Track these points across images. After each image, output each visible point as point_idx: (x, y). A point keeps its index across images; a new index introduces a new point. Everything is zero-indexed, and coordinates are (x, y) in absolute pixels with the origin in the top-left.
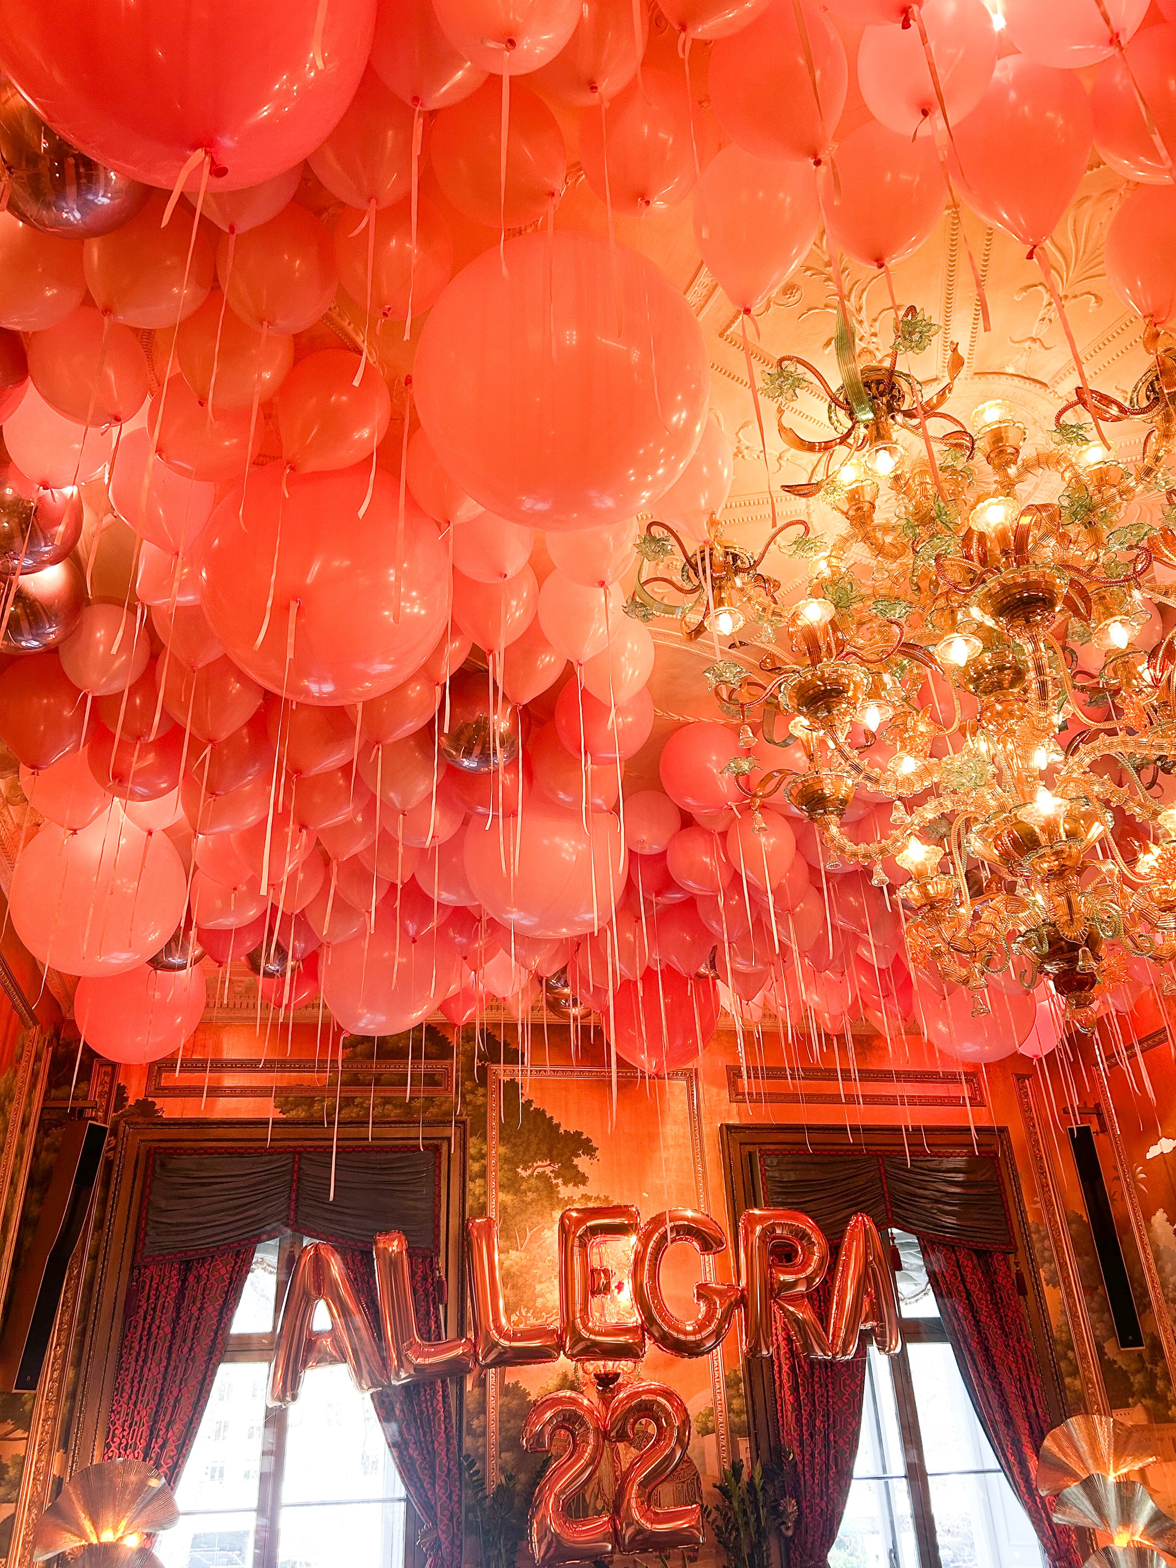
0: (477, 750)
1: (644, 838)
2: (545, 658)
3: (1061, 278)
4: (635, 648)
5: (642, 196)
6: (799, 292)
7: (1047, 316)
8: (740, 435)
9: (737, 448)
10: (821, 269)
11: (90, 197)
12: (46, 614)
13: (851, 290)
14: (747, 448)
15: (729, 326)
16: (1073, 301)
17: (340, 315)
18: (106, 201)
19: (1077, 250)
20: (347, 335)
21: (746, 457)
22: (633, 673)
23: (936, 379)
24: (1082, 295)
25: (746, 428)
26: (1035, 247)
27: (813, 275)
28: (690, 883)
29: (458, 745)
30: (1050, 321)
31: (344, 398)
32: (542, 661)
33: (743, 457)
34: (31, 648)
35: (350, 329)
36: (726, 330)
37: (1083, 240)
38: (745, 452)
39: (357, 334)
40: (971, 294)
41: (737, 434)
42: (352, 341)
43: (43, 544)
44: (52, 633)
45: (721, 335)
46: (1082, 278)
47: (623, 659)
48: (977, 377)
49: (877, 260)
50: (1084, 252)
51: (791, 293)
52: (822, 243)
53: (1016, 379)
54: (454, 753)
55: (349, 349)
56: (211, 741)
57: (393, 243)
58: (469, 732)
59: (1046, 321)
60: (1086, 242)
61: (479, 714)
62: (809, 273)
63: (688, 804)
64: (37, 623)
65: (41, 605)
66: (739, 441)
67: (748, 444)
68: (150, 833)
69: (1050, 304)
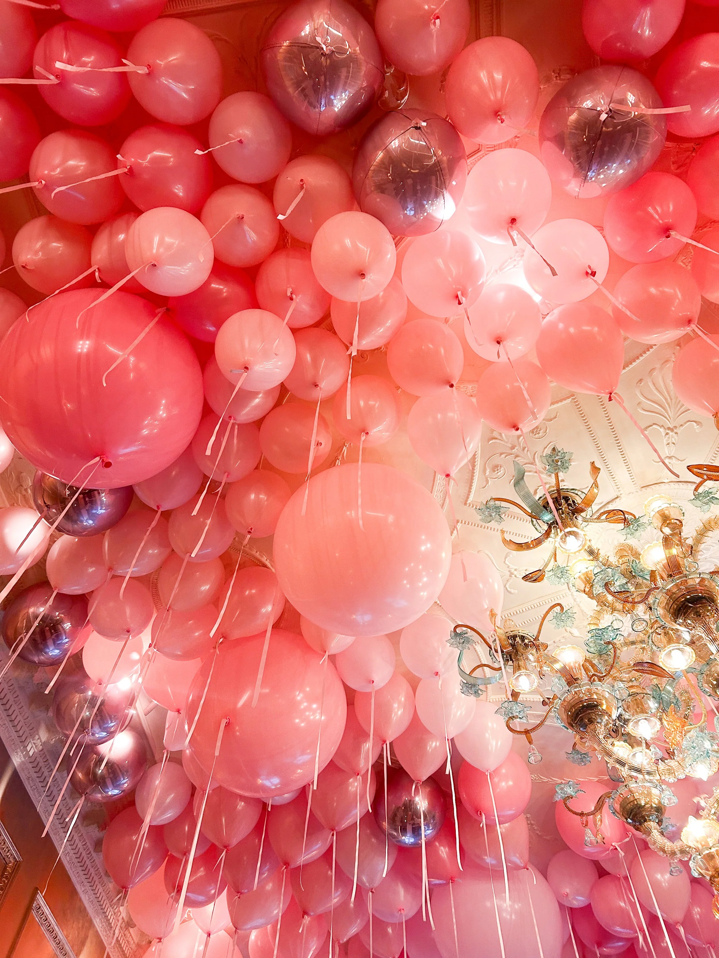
0: (409, 828)
1: (568, 890)
2: (432, 744)
3: (666, 418)
4: (495, 726)
5: (363, 431)
6: (502, 468)
7: (670, 441)
8: (507, 562)
9: (509, 571)
10: (510, 452)
11: (94, 511)
12: (121, 771)
13: (534, 459)
14: (516, 570)
15: (468, 498)
16: (682, 428)
17: (250, 549)
18: (103, 511)
19: (666, 399)
20: (257, 559)
21: (518, 576)
22: (497, 744)
23: (617, 497)
24: (685, 423)
25: (508, 558)
26: (611, 394)
27: (506, 456)
28: (618, 929)
29: (395, 826)
30: (674, 443)
31: (254, 591)
32: (431, 747)
33: (516, 576)
34: (115, 795)
35: (257, 555)
36: (467, 500)
37: (666, 393)
38: (515, 573)
39: (262, 557)
40: (611, 441)
41: (504, 562)
42: (261, 562)
43: (110, 722)
44: (125, 783)
45: (465, 504)
46: (679, 413)
47: (487, 735)
48: (643, 489)
49: (514, 427)
50: (671, 399)
51: (498, 470)
52: (502, 438)
53: (672, 484)
54: (396, 834)
55: (259, 565)
56: (226, 847)
57: (253, 496)
58: (400, 815)
59: (671, 444)
60: (668, 393)
61: (406, 798)
62: (503, 456)
63: (588, 852)
64: (116, 778)
65: (118, 765)
66: (508, 567)
67: (515, 567)
68: (209, 935)
69: (667, 434)
